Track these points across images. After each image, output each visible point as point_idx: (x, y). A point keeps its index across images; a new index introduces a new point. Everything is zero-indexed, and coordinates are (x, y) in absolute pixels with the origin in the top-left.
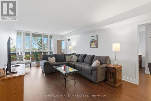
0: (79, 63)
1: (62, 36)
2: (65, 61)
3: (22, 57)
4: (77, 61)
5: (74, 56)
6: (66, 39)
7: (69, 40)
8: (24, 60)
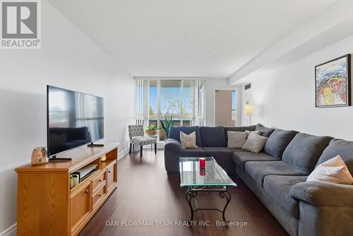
0: (266, 157)
1: (228, 79)
2: (226, 146)
3: (142, 130)
4: (263, 151)
5: (253, 135)
6: (240, 86)
7: (248, 87)
8: (146, 135)
